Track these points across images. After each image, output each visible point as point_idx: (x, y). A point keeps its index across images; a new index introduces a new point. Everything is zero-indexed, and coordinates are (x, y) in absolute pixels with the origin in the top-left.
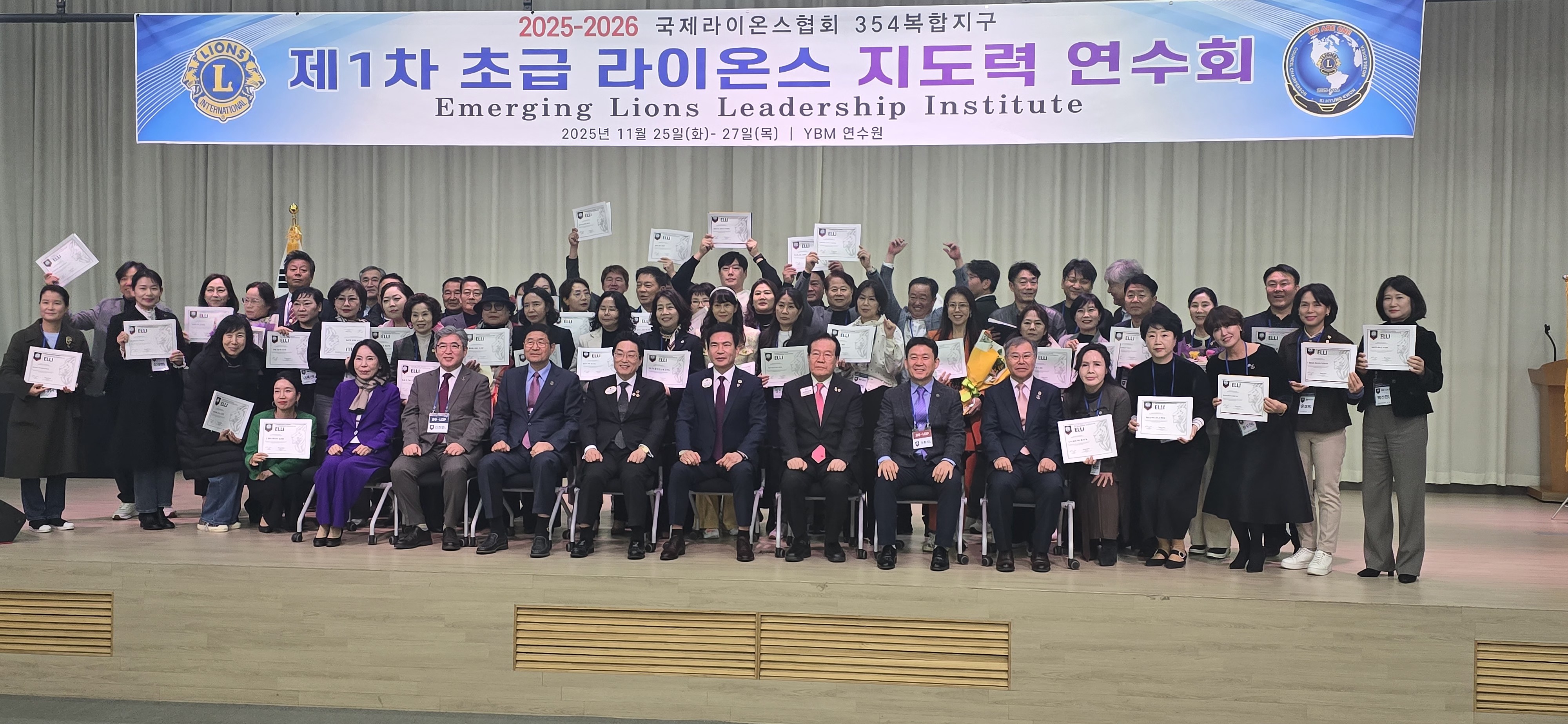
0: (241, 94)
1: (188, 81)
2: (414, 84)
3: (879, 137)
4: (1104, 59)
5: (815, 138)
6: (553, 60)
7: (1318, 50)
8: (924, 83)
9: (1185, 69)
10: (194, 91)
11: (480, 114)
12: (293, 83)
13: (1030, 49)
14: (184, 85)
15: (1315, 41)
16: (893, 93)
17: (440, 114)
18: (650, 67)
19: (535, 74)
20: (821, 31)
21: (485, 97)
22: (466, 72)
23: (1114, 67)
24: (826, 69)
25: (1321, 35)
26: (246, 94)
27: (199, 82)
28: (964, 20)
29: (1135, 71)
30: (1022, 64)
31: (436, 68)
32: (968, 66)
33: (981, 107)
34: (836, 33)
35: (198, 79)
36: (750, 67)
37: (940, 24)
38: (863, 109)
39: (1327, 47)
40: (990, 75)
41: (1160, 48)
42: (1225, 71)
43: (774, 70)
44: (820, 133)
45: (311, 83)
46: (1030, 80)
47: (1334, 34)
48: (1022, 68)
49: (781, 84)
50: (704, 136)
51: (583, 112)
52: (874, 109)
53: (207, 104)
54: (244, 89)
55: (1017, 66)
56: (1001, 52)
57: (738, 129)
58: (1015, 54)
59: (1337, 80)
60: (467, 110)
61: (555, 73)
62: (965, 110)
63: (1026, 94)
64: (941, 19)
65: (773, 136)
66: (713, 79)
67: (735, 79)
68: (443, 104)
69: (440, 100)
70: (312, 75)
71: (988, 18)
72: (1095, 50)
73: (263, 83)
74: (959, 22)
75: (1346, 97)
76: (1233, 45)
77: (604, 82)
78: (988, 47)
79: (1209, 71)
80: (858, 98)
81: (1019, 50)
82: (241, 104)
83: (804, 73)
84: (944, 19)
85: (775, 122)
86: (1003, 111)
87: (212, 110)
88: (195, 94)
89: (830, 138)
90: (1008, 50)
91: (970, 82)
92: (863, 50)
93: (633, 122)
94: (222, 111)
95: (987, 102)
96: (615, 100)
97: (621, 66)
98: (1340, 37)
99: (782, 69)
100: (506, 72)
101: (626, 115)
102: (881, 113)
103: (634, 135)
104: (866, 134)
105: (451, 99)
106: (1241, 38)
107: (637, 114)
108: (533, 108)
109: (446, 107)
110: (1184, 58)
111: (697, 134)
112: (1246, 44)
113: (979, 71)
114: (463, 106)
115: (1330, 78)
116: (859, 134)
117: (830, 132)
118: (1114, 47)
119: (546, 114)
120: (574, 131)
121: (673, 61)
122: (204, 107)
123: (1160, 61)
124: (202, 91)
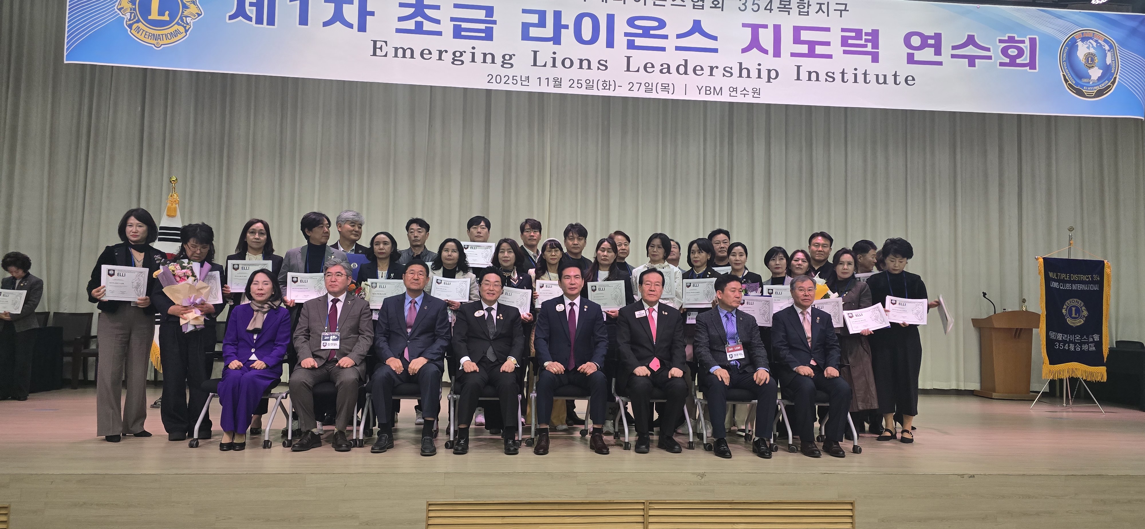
0: (178, 23)
1: (123, 8)
2: (351, 26)
3: (758, 96)
4: (930, 46)
5: (706, 94)
6: (481, 14)
7: (1082, 50)
8: (793, 55)
9: (990, 58)
10: (129, 18)
11: (412, 57)
12: (231, 17)
13: (875, 35)
14: (119, 12)
15: (1080, 43)
16: (768, 61)
17: (375, 54)
18: (566, 27)
19: (464, 25)
20: (711, 7)
21: (418, 42)
22: (401, 19)
23: (938, 52)
24: (715, 38)
25: (1084, 39)
26: (183, 24)
27: (135, 9)
28: (824, 8)
29: (953, 56)
30: (870, 45)
31: (372, 14)
32: (828, 44)
33: (838, 77)
34: (722, 10)
35: (134, 7)
36: (652, 32)
37: (806, 10)
38: (745, 73)
39: (1088, 48)
40: (845, 52)
41: (971, 41)
42: (1018, 61)
43: (672, 37)
44: (709, 90)
45: (250, 19)
46: (875, 58)
47: (1092, 39)
48: (869, 48)
49: (678, 48)
50: (612, 88)
51: (507, 61)
52: (754, 73)
53: (142, 31)
54: (181, 19)
55: (865, 46)
56: (853, 34)
57: (641, 83)
58: (864, 37)
59: (1095, 73)
60: (400, 52)
61: (482, 26)
62: (826, 79)
63: (873, 69)
64: (806, 5)
65: (671, 91)
66: (620, 40)
67: (639, 41)
68: (378, 46)
69: (375, 42)
70: (251, 11)
71: (842, 7)
72: (924, 38)
73: (201, 14)
74: (820, 8)
75: (1102, 86)
76: (1023, 42)
77: (526, 36)
78: (843, 30)
79: (1007, 60)
80: (741, 64)
81: (867, 34)
82: (176, 33)
83: (696, 40)
84: (809, 5)
85: (673, 78)
86: (856, 81)
87: (146, 36)
88: (130, 20)
89: (718, 94)
90: (859, 33)
91: (830, 57)
92: (744, 25)
93: (551, 73)
94: (156, 37)
95: (843, 73)
96: (535, 53)
97: (542, 24)
98: (1096, 41)
99: (679, 36)
100: (438, 22)
101: (545, 66)
102: (759, 77)
103: (552, 83)
104: (747, 93)
105: (386, 42)
106: (1028, 37)
107: (554, 66)
108: (461, 55)
109: (381, 48)
110: (988, 50)
111: (606, 85)
112: (1033, 41)
113: (836, 49)
114: (396, 49)
115: (1091, 72)
116: (742, 93)
117: (718, 90)
118: (938, 37)
119: (473, 60)
120: (498, 77)
121: (587, 24)
122: (138, 33)
123: (970, 50)
124: (137, 18)
